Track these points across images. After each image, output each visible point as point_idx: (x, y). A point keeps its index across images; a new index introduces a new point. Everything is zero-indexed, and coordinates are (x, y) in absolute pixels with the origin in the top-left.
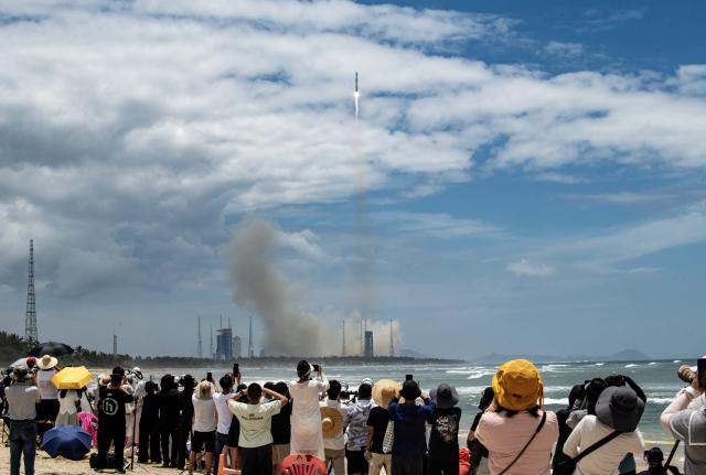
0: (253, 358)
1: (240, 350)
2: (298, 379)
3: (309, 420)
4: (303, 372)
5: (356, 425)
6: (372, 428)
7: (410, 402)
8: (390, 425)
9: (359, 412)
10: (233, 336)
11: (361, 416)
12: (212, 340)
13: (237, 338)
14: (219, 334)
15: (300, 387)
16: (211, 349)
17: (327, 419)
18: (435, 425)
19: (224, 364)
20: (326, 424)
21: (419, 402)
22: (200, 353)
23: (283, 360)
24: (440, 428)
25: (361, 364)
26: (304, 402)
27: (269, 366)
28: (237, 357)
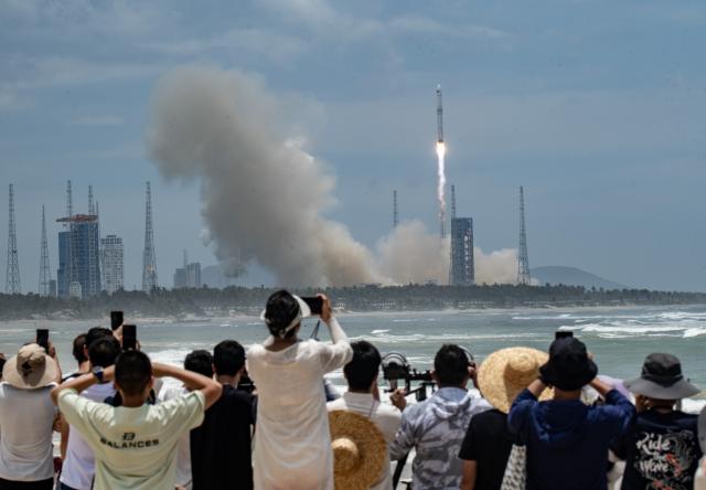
0: (155, 290)
1: (119, 271)
2: (270, 339)
3: (302, 445)
4: (281, 320)
5: (432, 455)
6: (470, 464)
7: (567, 395)
8: (516, 457)
9: (439, 419)
10: (103, 235)
11: (443, 429)
12: (44, 244)
13: (113, 240)
14: (65, 228)
15: (276, 362)
16: (45, 267)
17: (345, 443)
18: (632, 456)
19: (80, 307)
20: (340, 454)
21: (590, 395)
22: (14, 281)
23: (232, 297)
24: (646, 466)
25: (440, 306)
26: (286, 400)
27: (199, 312)
28: (112, 289)
